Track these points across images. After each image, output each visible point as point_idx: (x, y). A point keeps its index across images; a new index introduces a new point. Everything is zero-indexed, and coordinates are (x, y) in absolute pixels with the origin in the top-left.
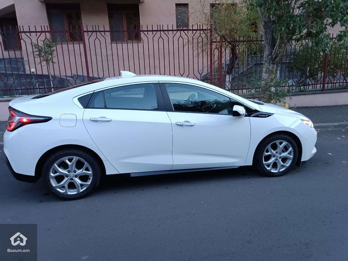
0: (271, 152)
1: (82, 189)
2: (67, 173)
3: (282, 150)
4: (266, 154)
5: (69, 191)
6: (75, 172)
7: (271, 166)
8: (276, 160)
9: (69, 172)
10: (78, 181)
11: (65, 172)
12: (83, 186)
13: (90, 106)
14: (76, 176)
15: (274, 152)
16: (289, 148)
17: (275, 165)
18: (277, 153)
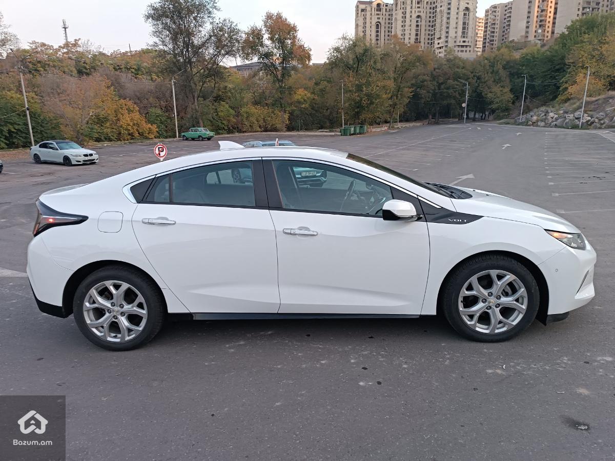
0: (479, 291)
1: (129, 336)
2: (109, 305)
3: (504, 290)
4: (468, 293)
5: (110, 334)
6: (122, 306)
7: (476, 318)
8: (487, 308)
9: (113, 305)
10: (124, 322)
11: (107, 304)
12: (132, 333)
13: (148, 200)
14: (122, 314)
15: (485, 292)
16: (520, 288)
17: (485, 318)
18: (490, 294)
